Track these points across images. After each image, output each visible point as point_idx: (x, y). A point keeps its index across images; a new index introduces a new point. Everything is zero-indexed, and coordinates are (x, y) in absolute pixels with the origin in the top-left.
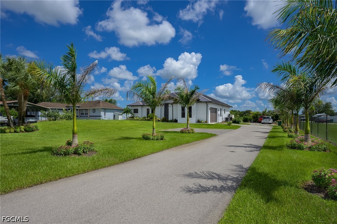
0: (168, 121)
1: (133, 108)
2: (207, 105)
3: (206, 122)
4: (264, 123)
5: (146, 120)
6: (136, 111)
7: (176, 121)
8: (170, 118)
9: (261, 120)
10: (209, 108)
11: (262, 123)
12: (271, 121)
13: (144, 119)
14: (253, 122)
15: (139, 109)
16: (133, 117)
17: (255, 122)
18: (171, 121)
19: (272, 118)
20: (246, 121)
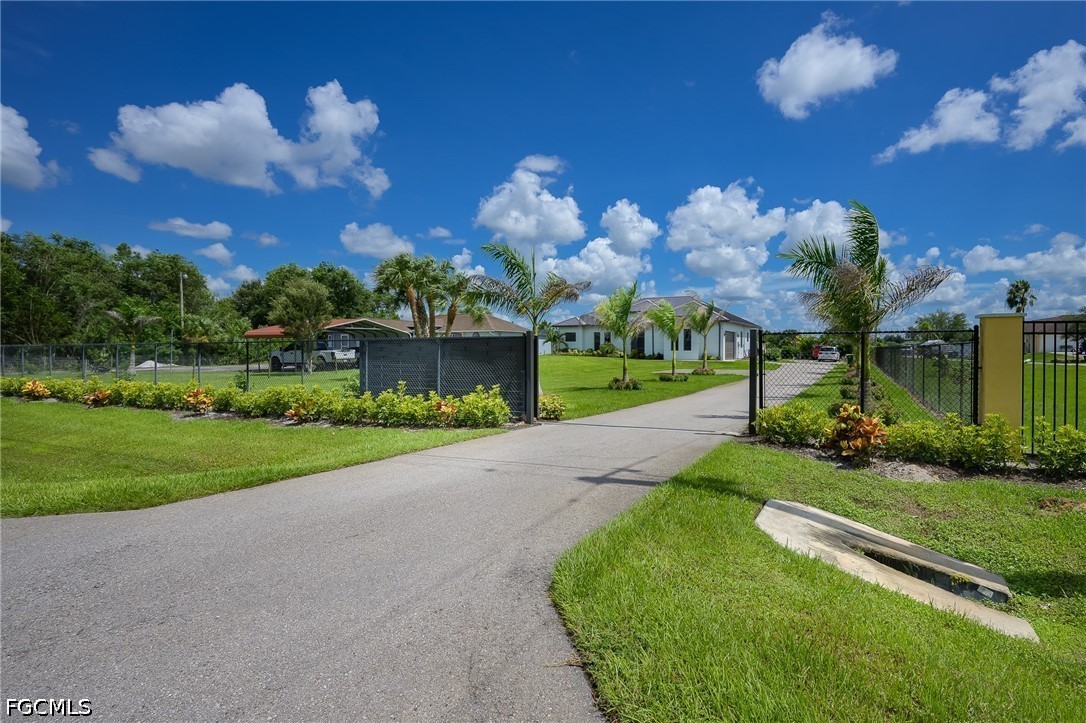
0: (644, 357)
1: (563, 331)
2: (721, 327)
3: (719, 358)
4: (823, 360)
5: (594, 355)
6: (571, 337)
7: (660, 357)
8: (648, 351)
9: (817, 352)
10: (723, 333)
11: (820, 360)
12: (837, 355)
13: (590, 353)
14: (802, 358)
15: (579, 333)
16: (566, 350)
17: (805, 357)
18: (652, 357)
19: (839, 349)
20: (787, 355)
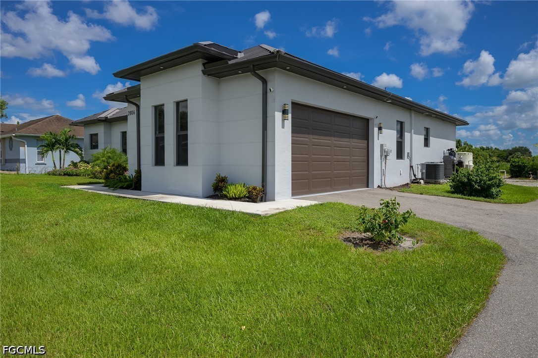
2: (265, 82)
